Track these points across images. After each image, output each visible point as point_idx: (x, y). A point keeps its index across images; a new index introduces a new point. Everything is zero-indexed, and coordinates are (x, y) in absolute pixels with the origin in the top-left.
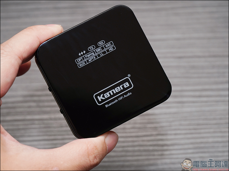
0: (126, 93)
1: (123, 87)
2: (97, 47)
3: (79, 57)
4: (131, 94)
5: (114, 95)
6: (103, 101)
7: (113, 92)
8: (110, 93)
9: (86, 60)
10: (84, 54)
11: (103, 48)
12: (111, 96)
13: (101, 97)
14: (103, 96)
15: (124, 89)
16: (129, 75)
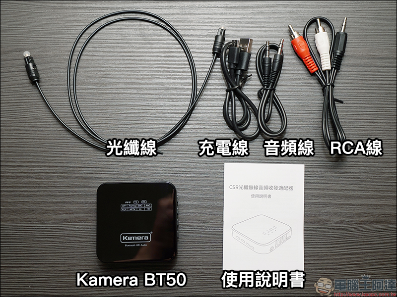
0: (143, 244)
1: (144, 238)
2: (140, 203)
3: (125, 203)
4: (146, 245)
5: (135, 240)
6: (125, 240)
7: (135, 238)
8: (132, 238)
9: (128, 208)
10: (129, 203)
11: (143, 206)
12: (132, 240)
13: (125, 238)
14: (127, 238)
15: (144, 240)
16: (151, 232)
